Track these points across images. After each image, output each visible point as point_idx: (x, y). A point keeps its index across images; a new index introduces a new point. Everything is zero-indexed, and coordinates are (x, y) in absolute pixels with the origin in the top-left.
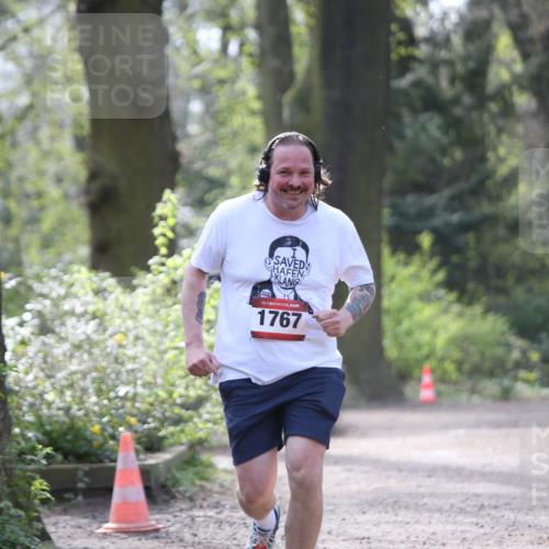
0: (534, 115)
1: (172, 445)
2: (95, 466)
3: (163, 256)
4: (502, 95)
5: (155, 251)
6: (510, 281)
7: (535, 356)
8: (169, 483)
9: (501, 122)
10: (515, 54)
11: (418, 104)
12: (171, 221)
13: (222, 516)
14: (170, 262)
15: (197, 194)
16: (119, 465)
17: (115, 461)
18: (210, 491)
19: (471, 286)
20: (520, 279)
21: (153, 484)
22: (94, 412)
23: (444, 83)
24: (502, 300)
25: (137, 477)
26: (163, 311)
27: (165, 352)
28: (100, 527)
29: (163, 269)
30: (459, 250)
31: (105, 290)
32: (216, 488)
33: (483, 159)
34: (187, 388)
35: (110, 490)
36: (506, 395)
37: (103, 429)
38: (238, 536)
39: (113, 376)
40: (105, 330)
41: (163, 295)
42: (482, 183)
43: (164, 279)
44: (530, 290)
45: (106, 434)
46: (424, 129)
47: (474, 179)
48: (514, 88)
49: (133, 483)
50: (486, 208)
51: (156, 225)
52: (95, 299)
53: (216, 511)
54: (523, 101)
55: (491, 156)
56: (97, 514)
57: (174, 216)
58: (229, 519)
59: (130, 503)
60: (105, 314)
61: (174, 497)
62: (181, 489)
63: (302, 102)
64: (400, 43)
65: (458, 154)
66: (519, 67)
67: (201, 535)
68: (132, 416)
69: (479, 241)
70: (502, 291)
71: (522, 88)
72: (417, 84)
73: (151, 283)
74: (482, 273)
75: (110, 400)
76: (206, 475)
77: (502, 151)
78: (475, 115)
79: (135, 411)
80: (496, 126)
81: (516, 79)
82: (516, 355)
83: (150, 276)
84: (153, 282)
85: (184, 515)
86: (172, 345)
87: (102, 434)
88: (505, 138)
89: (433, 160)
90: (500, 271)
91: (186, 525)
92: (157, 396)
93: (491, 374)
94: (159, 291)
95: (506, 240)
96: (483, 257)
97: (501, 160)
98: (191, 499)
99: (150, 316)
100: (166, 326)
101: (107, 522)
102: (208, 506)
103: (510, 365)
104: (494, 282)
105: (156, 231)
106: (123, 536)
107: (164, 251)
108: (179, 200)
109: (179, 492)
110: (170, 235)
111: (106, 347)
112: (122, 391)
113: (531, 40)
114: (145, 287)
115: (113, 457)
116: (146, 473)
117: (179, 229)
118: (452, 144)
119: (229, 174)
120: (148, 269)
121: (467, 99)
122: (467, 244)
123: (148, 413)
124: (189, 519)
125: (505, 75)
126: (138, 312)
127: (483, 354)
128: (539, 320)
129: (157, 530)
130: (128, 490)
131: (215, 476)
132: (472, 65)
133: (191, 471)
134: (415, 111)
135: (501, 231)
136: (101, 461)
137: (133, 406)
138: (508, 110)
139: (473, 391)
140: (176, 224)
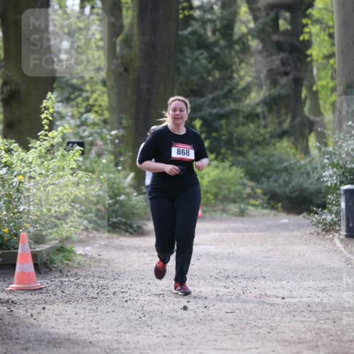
0: (261, 52)
1: (50, 240)
2: (5, 251)
3: (46, 131)
4: (242, 40)
5: (42, 128)
6: (246, 148)
7: (259, 191)
8: (48, 262)
9: (241, 56)
10: (250, 17)
11: (194, 45)
12: (51, 111)
13: (79, 281)
14: (50, 134)
15: (66, 95)
16: (20, 251)
17: (17, 249)
18: (72, 267)
19: (223, 151)
20: (251, 147)
21: (39, 262)
22: (5, 220)
23: (209, 34)
24: (241, 158)
25: (30, 258)
26: (46, 163)
27: (47, 186)
28: (8, 287)
29: (47, 138)
30: (216, 130)
31: (12, 150)
32: (75, 265)
33: (231, 78)
34: (59, 207)
35: (14, 265)
36: (242, 213)
37: (10, 231)
38: (88, 293)
39: (16, 200)
40: (12, 173)
41: (46, 153)
42: (230, 91)
43: (46, 144)
44: (256, 154)
45: (12, 233)
46: (197, 59)
47: (226, 89)
48: (249, 38)
49: (27, 262)
50: (233, 106)
51: (43, 113)
52: (7, 155)
53: (75, 278)
54: (254, 44)
55: (235, 75)
56: (6, 279)
57: (53, 107)
58: (83, 283)
59: (25, 273)
60: (12, 164)
61: (51, 270)
62: (55, 266)
63: (127, 42)
64: (184, 9)
65: (217, 74)
66: (252, 25)
67: (67, 292)
68: (27, 223)
69: (228, 125)
70: (240, 153)
71: (254, 37)
72: (194, 33)
73: (38, 146)
74: (229, 143)
75: (14, 214)
76: (70, 258)
77: (242, 73)
78: (227, 51)
79: (29, 220)
80: (239, 58)
81: (250, 32)
82: (248, 190)
83: (38, 142)
84: (40, 146)
85: (57, 280)
86: (52, 182)
87: (9, 233)
88: (243, 65)
89: (202, 78)
90: (240, 142)
91: (58, 286)
92: (42, 211)
93: (234, 202)
94: (43, 151)
95: (243, 124)
96: (231, 134)
97: (242, 78)
98: (61, 271)
99: (38, 165)
100: (47, 171)
101: (12, 284)
102: (71, 275)
103: (245, 196)
104: (236, 148)
105: (43, 116)
106: (22, 292)
107: (46, 127)
108: (56, 98)
109: (54, 267)
110: (50, 118)
111: (13, 183)
112: (21, 208)
113: (259, 9)
114: (36, 148)
115: (16, 246)
116: (35, 256)
117: (55, 115)
118: (213, 68)
119: (85, 83)
120: (37, 138)
121: (222, 43)
122: (222, 125)
123: (36, 222)
124: (60, 283)
125: (244, 29)
126: (31, 163)
127: (229, 190)
128: (262, 171)
129: (41, 289)
130: (24, 266)
131: (75, 258)
132: (225, 22)
133: (61, 255)
134: (192, 49)
135: (241, 119)
136: (9, 249)
137: (28, 217)
138: (245, 50)
139: (224, 211)
140: (54, 112)
